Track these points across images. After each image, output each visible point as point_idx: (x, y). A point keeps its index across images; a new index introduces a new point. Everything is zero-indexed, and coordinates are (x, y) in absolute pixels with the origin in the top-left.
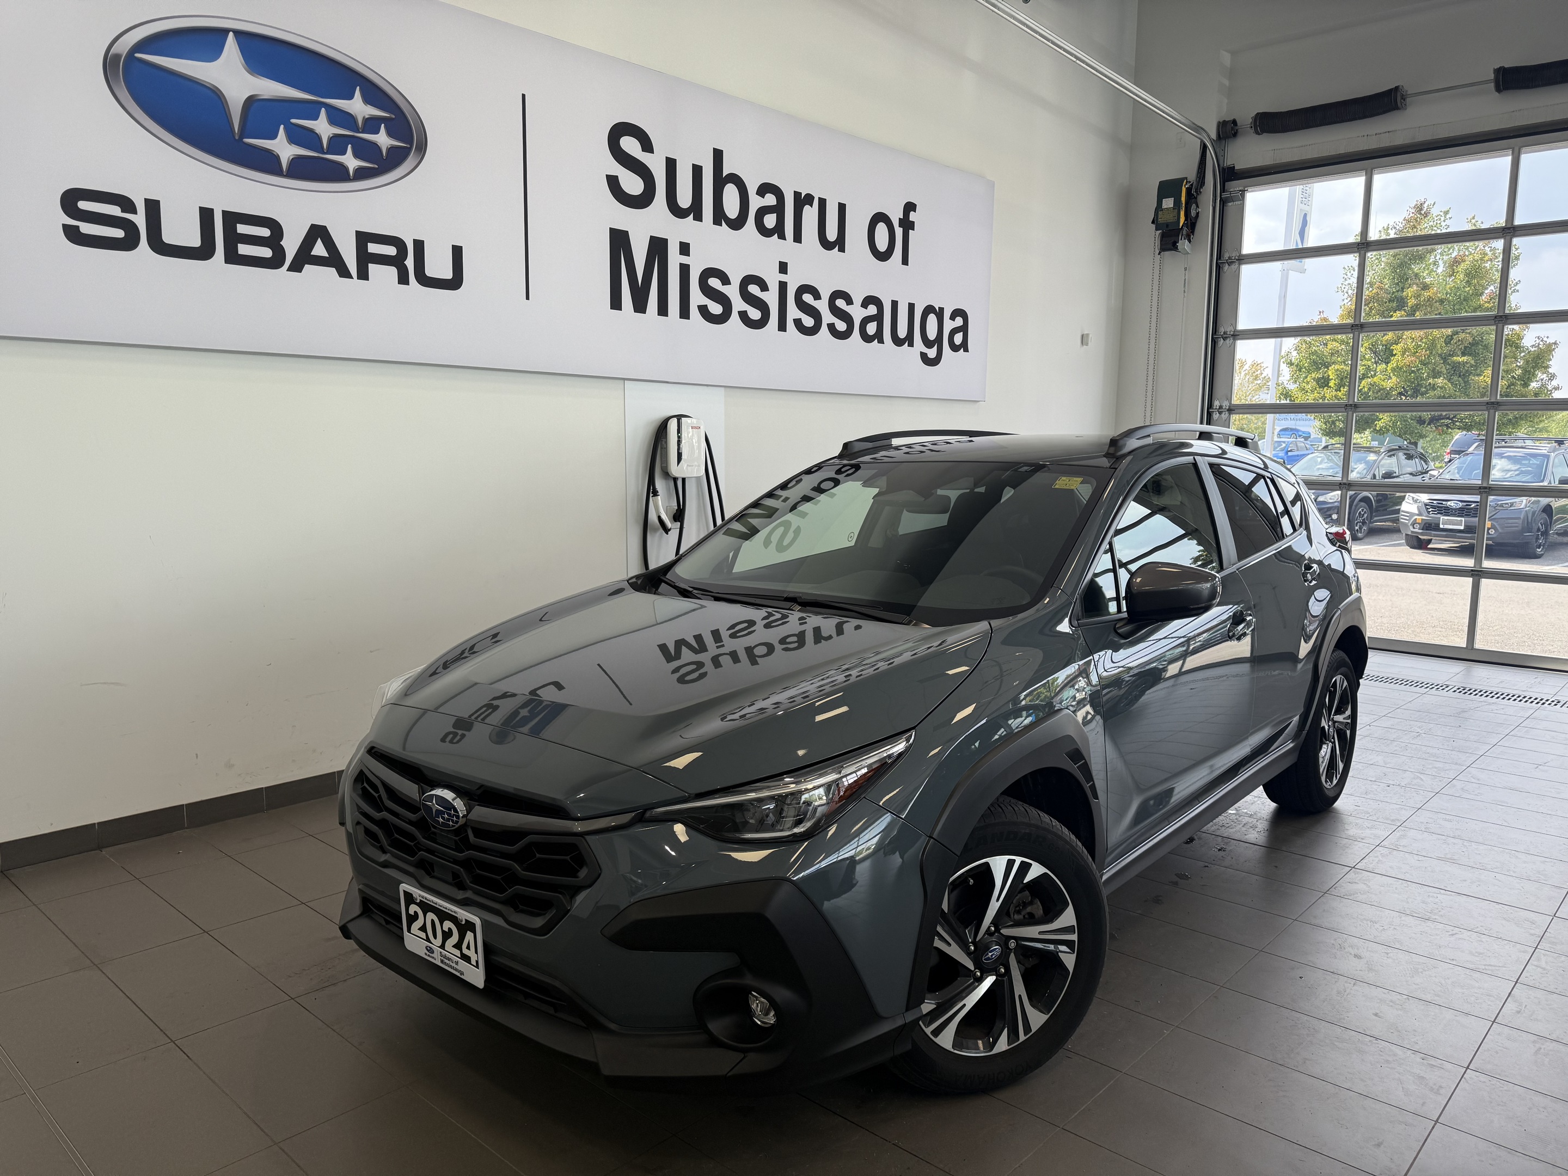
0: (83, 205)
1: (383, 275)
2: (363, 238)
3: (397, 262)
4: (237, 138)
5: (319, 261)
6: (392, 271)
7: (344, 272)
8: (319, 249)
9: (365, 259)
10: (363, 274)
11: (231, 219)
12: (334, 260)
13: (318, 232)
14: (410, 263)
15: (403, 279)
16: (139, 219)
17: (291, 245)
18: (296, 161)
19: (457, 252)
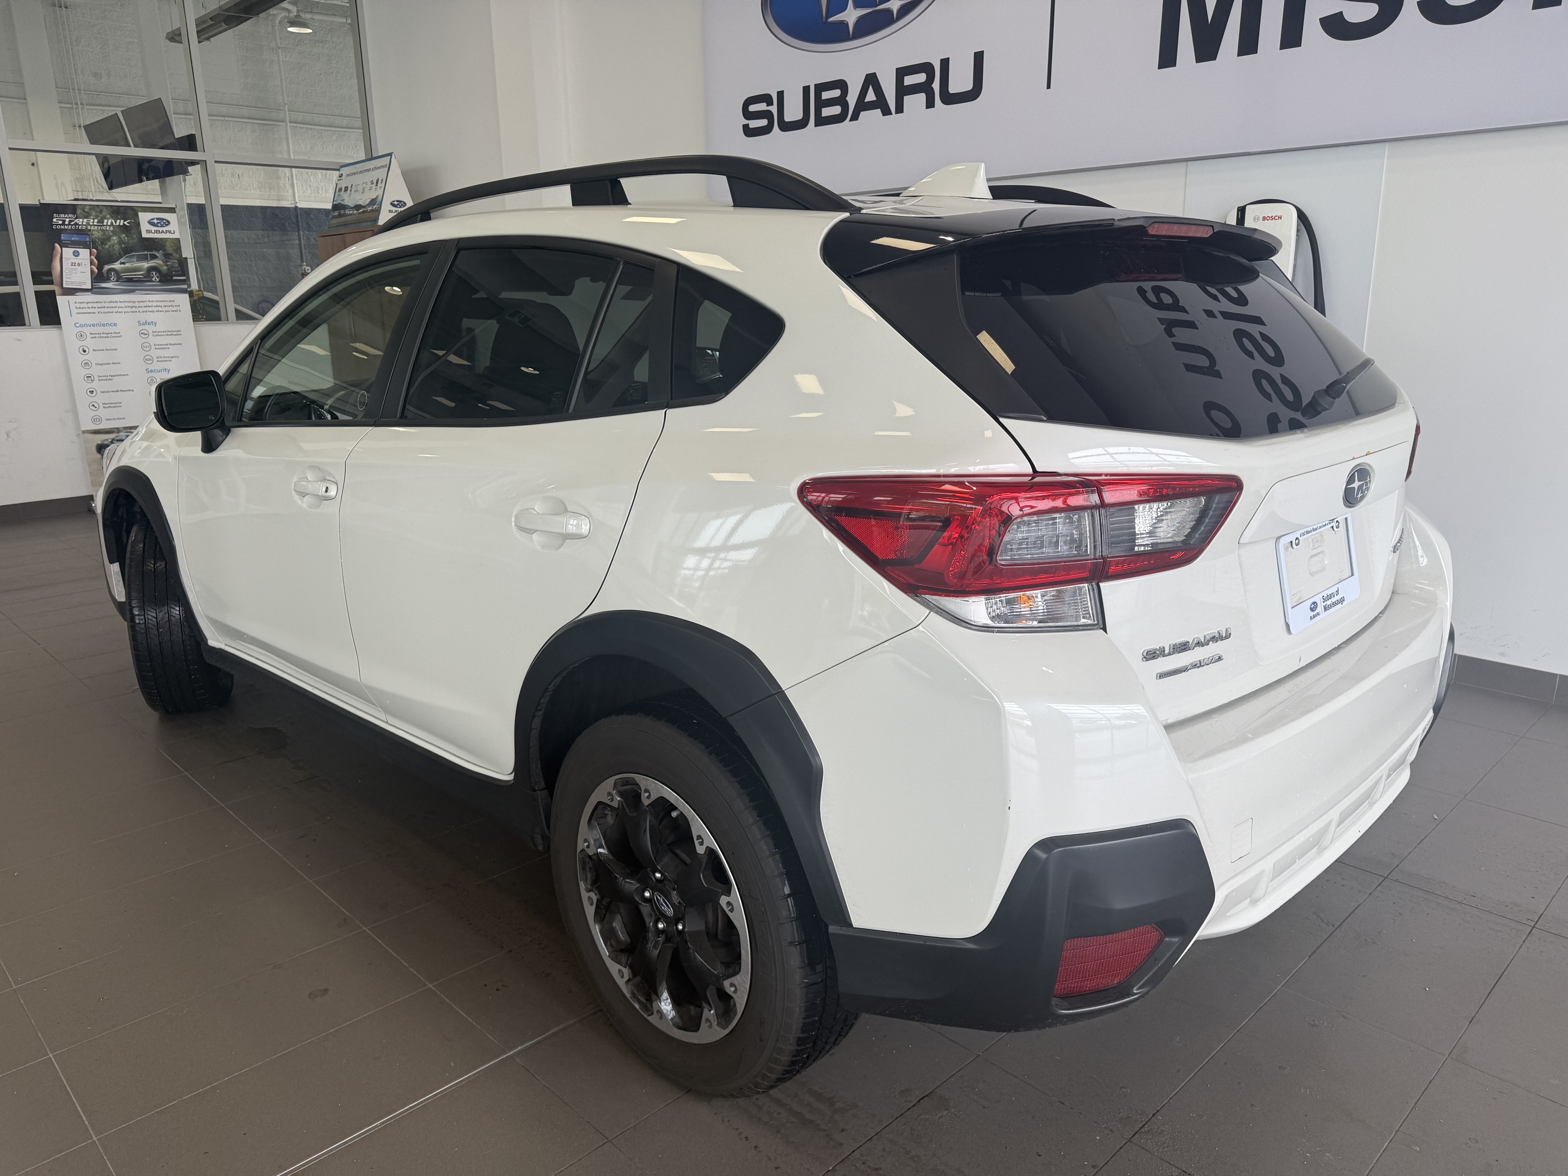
0: (752, 108)
1: (915, 102)
2: (902, 73)
3: (925, 88)
4: (824, 21)
5: (871, 106)
6: (922, 97)
7: (886, 112)
8: (871, 96)
9: (902, 91)
10: (900, 109)
11: (821, 88)
12: (881, 104)
13: (871, 80)
14: (936, 85)
15: (930, 104)
16: (774, 109)
17: (852, 99)
18: (860, 20)
19: (979, 58)
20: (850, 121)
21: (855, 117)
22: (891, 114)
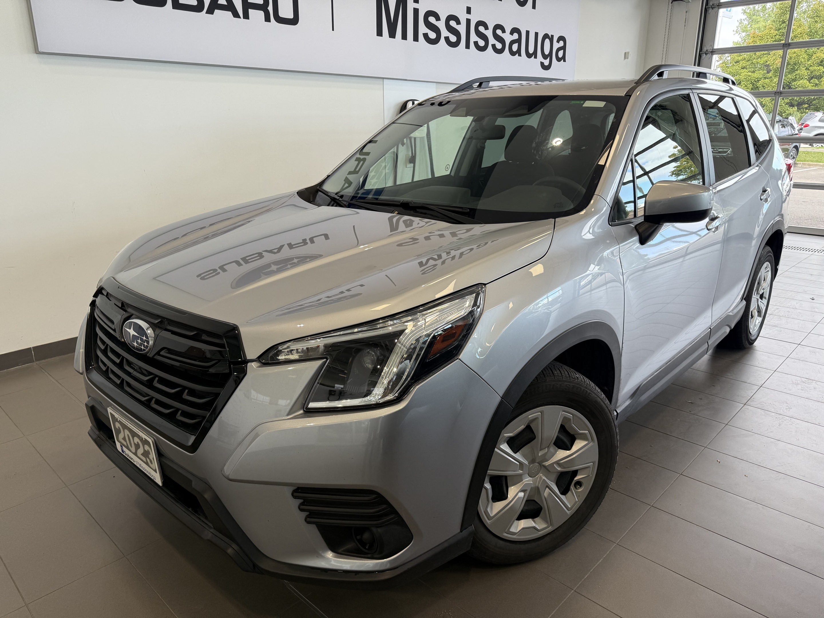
1: (256, 15)
5: (222, 7)
6: (261, 13)
7: (236, 15)
9: (246, 6)
10: (246, 16)
12: (231, 7)
15: (267, 18)
20: (207, 13)
21: (210, 11)
22: (239, 17)
